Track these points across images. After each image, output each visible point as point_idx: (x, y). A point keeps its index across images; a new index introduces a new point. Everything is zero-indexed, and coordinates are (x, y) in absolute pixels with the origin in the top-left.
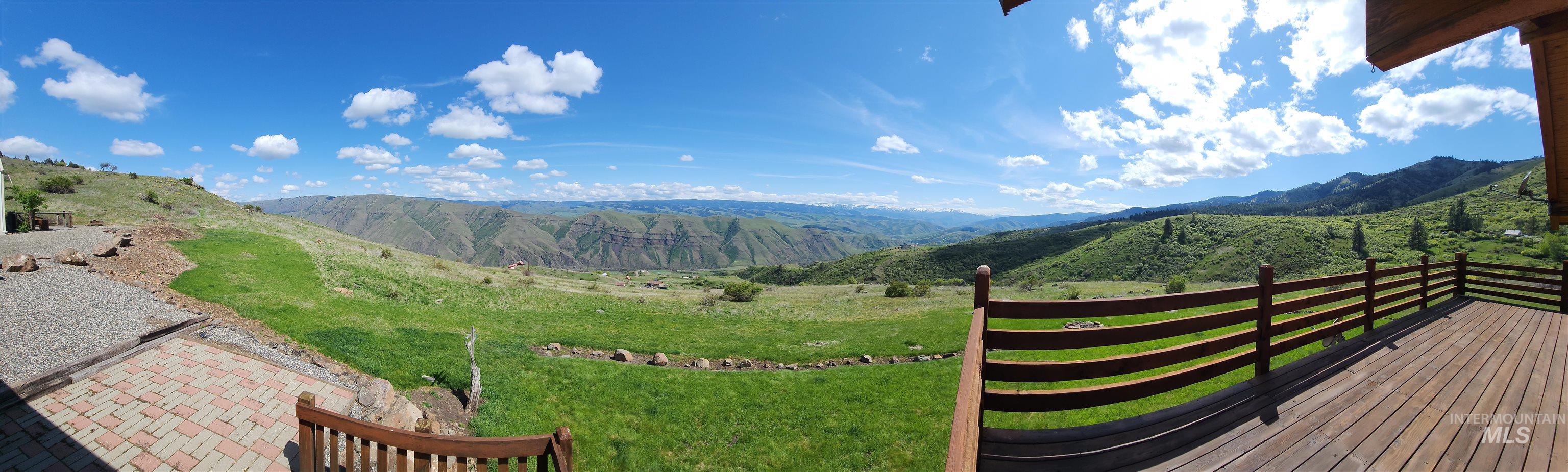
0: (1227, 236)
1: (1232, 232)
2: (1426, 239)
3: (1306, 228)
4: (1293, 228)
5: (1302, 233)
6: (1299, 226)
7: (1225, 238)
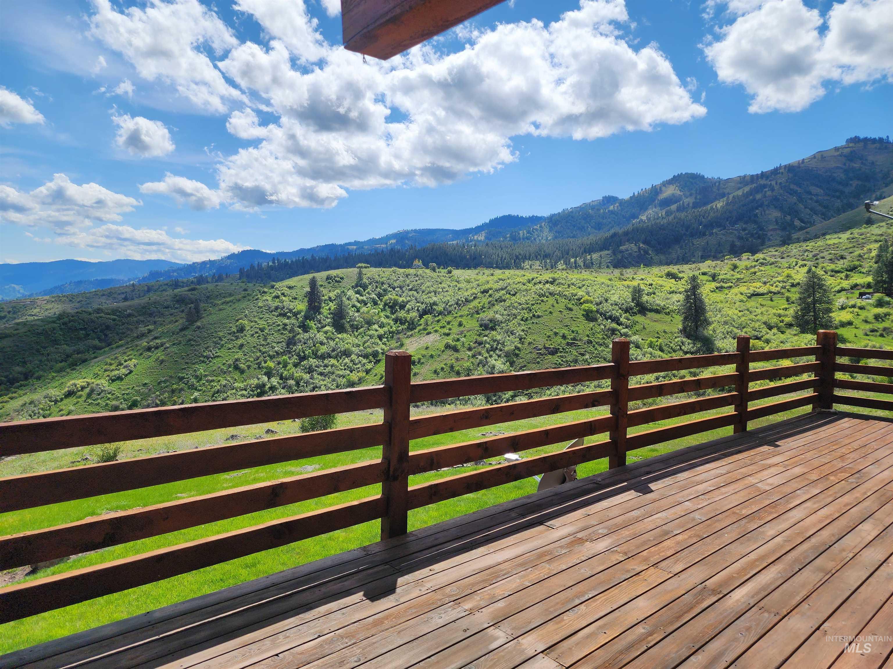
0: (426, 312)
1: (435, 304)
2: (829, 310)
3: (588, 293)
4: (559, 294)
5: (580, 302)
6: (573, 290)
7: (421, 316)
